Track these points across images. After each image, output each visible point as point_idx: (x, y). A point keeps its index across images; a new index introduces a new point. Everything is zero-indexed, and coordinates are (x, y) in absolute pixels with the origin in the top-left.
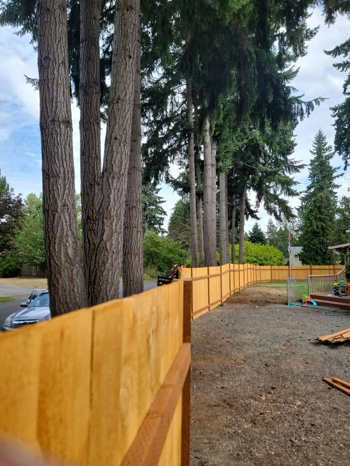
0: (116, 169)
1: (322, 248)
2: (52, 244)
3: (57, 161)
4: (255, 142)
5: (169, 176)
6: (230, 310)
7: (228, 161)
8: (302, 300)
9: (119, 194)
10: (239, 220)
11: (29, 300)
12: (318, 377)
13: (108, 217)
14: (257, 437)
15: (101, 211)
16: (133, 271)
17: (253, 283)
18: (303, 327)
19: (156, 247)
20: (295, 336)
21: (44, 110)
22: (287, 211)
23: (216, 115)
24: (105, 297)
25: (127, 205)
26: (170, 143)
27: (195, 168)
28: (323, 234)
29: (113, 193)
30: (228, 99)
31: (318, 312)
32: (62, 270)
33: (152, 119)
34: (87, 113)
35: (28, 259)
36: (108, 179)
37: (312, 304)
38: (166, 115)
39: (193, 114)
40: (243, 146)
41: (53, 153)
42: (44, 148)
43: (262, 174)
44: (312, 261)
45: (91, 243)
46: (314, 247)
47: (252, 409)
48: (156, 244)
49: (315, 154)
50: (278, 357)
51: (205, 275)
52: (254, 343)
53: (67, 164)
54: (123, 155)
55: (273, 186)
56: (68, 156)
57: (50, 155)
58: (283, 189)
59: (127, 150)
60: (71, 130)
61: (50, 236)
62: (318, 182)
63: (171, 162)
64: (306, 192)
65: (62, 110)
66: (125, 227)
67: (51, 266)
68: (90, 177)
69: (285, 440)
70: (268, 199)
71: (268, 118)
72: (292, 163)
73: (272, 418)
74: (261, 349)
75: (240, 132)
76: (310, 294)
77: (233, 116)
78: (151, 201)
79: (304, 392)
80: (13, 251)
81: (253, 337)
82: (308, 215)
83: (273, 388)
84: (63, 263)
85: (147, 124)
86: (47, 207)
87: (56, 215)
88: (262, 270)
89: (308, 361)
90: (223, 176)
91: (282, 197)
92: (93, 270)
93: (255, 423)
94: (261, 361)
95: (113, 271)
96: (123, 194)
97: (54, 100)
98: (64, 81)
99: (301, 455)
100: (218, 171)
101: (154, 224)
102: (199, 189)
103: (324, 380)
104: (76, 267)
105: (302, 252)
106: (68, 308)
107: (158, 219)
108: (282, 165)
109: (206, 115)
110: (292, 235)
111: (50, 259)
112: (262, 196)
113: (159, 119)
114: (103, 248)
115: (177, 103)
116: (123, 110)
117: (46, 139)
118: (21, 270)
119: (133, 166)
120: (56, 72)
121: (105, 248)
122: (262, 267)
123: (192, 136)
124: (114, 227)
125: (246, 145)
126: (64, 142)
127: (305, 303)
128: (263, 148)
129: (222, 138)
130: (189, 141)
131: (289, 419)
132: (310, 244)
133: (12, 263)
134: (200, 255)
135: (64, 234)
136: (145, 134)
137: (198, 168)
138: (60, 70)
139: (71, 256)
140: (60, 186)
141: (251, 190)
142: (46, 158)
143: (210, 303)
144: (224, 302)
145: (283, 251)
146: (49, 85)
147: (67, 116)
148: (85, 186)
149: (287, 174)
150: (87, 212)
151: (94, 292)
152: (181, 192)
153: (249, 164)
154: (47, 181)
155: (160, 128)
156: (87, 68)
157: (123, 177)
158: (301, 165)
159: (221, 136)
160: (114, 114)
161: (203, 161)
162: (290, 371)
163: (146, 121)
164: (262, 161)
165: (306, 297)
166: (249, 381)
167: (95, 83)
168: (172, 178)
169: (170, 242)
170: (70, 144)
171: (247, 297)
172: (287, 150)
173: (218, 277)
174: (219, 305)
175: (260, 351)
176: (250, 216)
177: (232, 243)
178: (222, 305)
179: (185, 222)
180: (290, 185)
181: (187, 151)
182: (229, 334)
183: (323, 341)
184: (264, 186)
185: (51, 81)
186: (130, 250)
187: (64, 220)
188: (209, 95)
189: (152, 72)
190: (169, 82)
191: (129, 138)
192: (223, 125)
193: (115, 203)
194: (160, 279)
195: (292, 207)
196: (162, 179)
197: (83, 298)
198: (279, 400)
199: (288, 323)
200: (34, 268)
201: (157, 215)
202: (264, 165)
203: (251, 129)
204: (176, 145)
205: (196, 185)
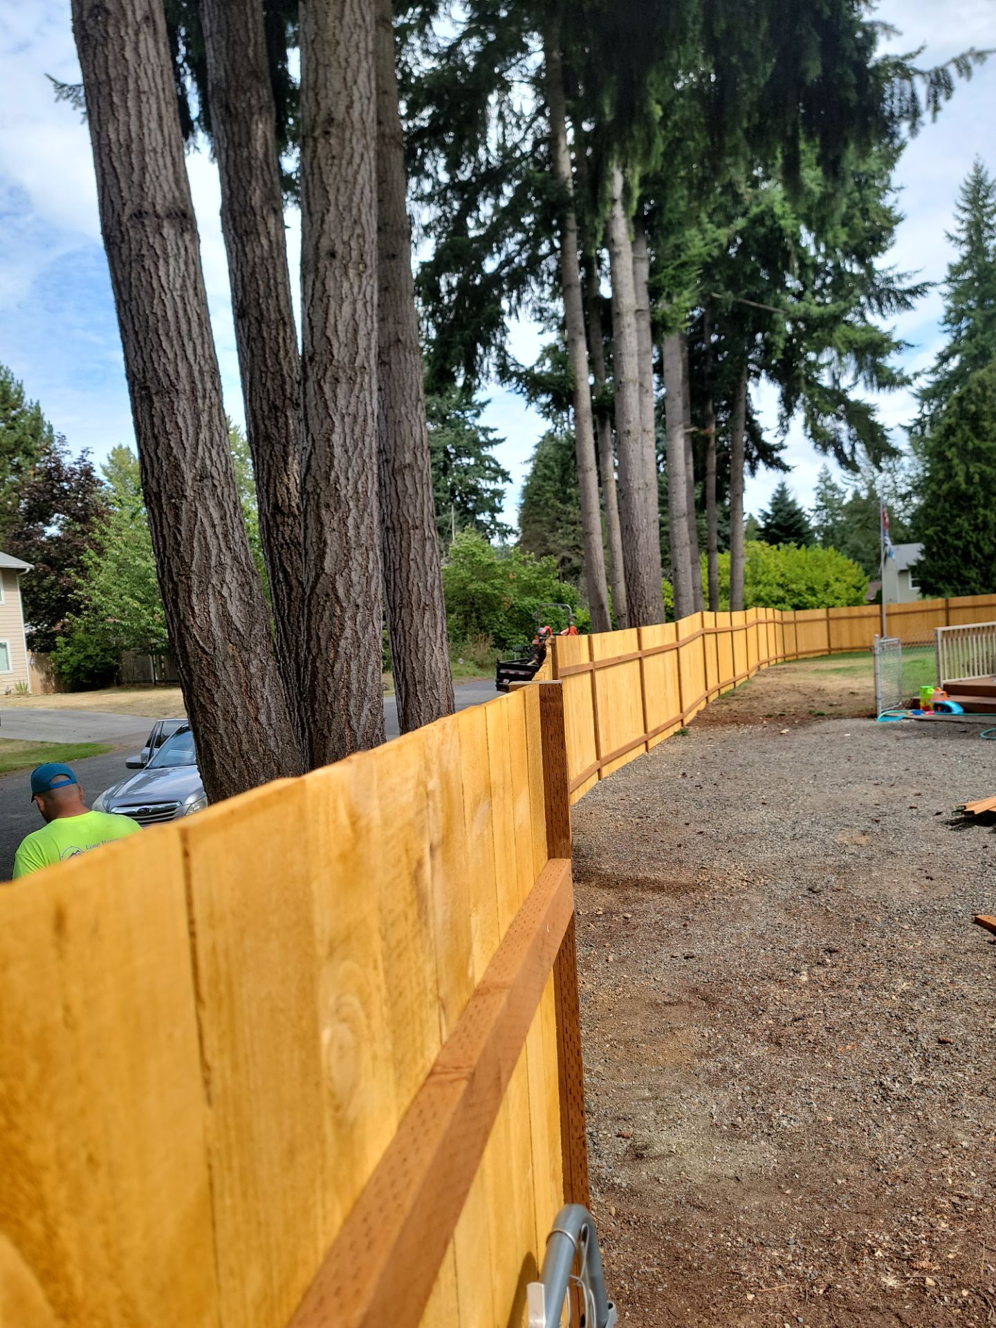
0: (340, 353)
1: (982, 543)
2: (181, 594)
3: (165, 344)
4: (768, 222)
5: (509, 361)
6: (709, 746)
7: (686, 294)
8: (918, 701)
9: (357, 430)
10: (728, 478)
11: (147, 750)
12: (960, 914)
13: (331, 502)
14: (784, 1079)
15: (310, 488)
16: (420, 655)
17: (773, 662)
18: (921, 778)
19: (485, 581)
20: (895, 807)
21: (109, 183)
22: (874, 439)
23: (639, 146)
24: (347, 732)
25: (387, 461)
26: (503, 254)
27: (587, 327)
28: (986, 498)
29: (338, 429)
30: (679, 86)
31: (964, 731)
32: (219, 664)
33: (444, 177)
34: (240, 180)
35: (132, 637)
36: (320, 387)
37: (948, 709)
38: (487, 160)
39: (571, 148)
40: (731, 242)
41: (152, 319)
42: (123, 305)
43: (796, 328)
44: (950, 584)
45: (294, 582)
46: (956, 542)
47: (771, 1008)
48: (485, 571)
49: (962, 242)
50: (847, 866)
51: (629, 652)
52: (775, 833)
53: (195, 350)
54: (359, 305)
55: (829, 364)
56: (195, 325)
57: (144, 324)
58: (860, 369)
59: (369, 288)
60: (196, 238)
61: (175, 570)
62: (970, 337)
63: (510, 313)
64: (934, 371)
65: (162, 178)
66: (387, 529)
67: (187, 657)
68: (269, 384)
69: (862, 1082)
70: (814, 404)
71: (810, 137)
72: (889, 280)
73: (828, 1030)
74: (797, 849)
75: (722, 194)
76: (943, 682)
77: (698, 142)
78: (461, 443)
79: (921, 957)
80: (88, 616)
81: (773, 815)
82: (940, 444)
83: (831, 951)
84: (219, 643)
85: (427, 199)
86: (154, 484)
87: (183, 508)
88: (801, 622)
89: (933, 870)
90: (674, 346)
91: (859, 393)
92: (306, 659)
93: (779, 1044)
94: (796, 879)
95: (362, 660)
96: (369, 431)
97: (134, 146)
98: (159, 81)
99: (907, 1121)
100: (658, 329)
101: (474, 512)
102: (601, 391)
103: (978, 922)
104: (257, 655)
105: (922, 558)
106: (247, 768)
107: (487, 495)
108: (857, 292)
109: (609, 147)
110: (890, 509)
111: (181, 635)
112: (797, 397)
113: (465, 175)
114: (327, 595)
115: (519, 117)
116: (347, 157)
117: (126, 275)
118: (117, 667)
119: (393, 338)
120: (129, 54)
121: (332, 596)
122: (801, 615)
123: (572, 224)
124: (351, 533)
125: (742, 237)
126: (179, 283)
127: (927, 709)
128: (797, 242)
129: (665, 221)
130: (560, 239)
131: (876, 1028)
132: (945, 531)
133: (91, 650)
134: (613, 594)
135: (213, 563)
136: (427, 229)
137: (596, 326)
138: (142, 45)
139: (239, 625)
140: (184, 417)
141: (763, 380)
142: (132, 337)
143: (650, 729)
144: (689, 725)
145: (863, 561)
146: (115, 99)
147: (177, 194)
148: (259, 412)
149: (873, 319)
150: (271, 490)
151: (315, 722)
152: (548, 405)
153: (752, 299)
154: (145, 407)
155: (470, 206)
156: (224, 27)
157: (363, 378)
158: (916, 288)
159: (662, 214)
160: (321, 174)
161: (608, 302)
162: (880, 904)
163: (427, 186)
164: (792, 282)
165: (931, 691)
166: (762, 936)
167: (255, 74)
168: (517, 364)
169: (524, 563)
170: (199, 286)
171: (756, 704)
172: (872, 239)
173: (667, 654)
174: (676, 734)
175: (793, 854)
176: (761, 465)
177: (708, 552)
178: (683, 733)
179: (566, 499)
180: (882, 355)
181: (559, 275)
182: (704, 813)
183: (980, 815)
184: (802, 365)
185: (117, 86)
186: (406, 594)
187: (205, 521)
188: (614, 78)
189: (434, 20)
190: (488, 46)
191: (374, 247)
192: (668, 178)
193: (349, 459)
194: (503, 671)
195: (887, 426)
196: (488, 372)
197: (286, 739)
198: (849, 980)
199: (877, 771)
200: (152, 660)
201: (483, 484)
202: (799, 296)
203: (755, 183)
204: (524, 255)
205: (591, 380)
